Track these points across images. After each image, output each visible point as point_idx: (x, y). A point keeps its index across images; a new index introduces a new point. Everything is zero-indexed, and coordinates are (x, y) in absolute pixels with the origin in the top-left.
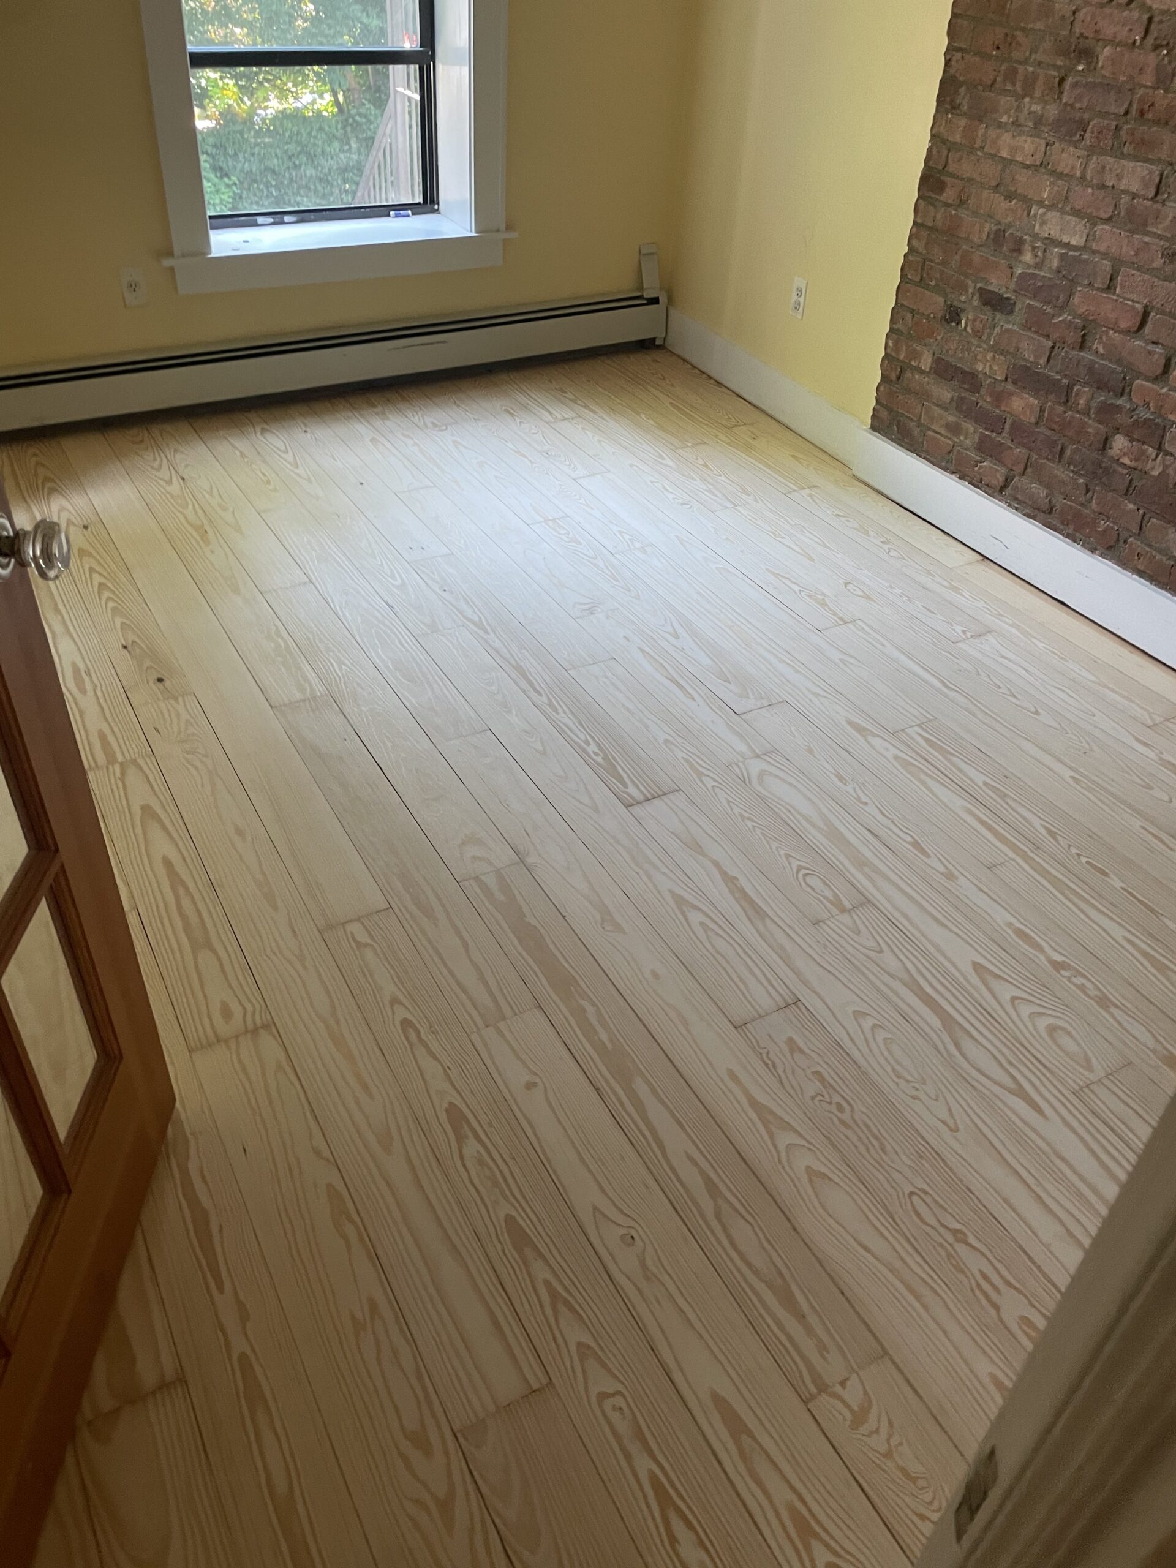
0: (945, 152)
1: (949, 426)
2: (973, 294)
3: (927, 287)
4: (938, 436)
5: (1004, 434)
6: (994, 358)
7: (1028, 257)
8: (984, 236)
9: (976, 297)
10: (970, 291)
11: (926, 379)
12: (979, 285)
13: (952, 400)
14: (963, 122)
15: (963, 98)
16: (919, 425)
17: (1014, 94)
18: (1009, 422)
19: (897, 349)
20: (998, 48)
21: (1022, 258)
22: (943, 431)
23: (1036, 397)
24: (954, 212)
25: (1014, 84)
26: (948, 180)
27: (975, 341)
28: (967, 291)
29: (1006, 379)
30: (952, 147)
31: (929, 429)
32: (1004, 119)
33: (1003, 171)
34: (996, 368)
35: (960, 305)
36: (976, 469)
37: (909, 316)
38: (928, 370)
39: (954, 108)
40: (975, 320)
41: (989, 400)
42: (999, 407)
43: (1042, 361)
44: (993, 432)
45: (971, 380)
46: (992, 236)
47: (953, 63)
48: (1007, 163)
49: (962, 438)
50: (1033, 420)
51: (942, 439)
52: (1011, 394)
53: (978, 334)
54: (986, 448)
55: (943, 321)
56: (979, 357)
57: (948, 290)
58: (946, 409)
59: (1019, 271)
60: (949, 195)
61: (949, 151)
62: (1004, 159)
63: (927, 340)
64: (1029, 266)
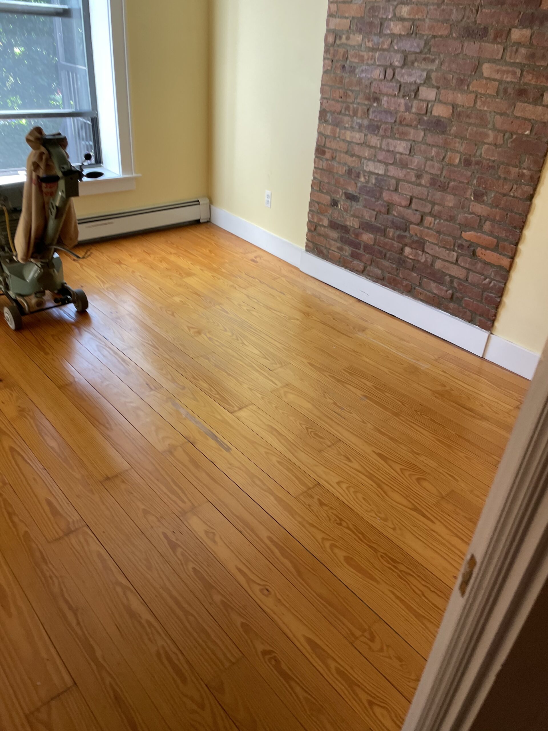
0: (324, 139)
1: (338, 248)
2: (342, 195)
3: (322, 192)
4: (334, 252)
5: (361, 250)
6: (353, 219)
7: (362, 179)
8: (344, 171)
9: (344, 196)
10: (341, 193)
11: (327, 229)
12: (344, 191)
13: (338, 237)
14: (330, 127)
15: (329, 117)
16: (326, 248)
17: (349, 115)
18: (362, 244)
19: (313, 218)
20: (341, 97)
21: (360, 180)
22: (336, 250)
23: (372, 233)
24: (330, 163)
25: (349, 112)
26: (327, 150)
27: (345, 213)
28: (339, 194)
29: (359, 227)
30: (326, 137)
31: (330, 249)
32: (347, 125)
33: (348, 146)
34: (355, 223)
35: (338, 199)
36: (351, 264)
37: (316, 205)
38: (327, 226)
39: (326, 121)
40: (344, 205)
41: (353, 236)
42: (357, 239)
43: (373, 219)
44: (356, 249)
45: (345, 229)
46: (347, 171)
47: (324, 103)
48: (350, 143)
49: (344, 252)
50: (372, 243)
51: (336, 253)
52: (362, 233)
53: (346, 210)
54: (354, 256)
55: (331, 206)
56: (348, 219)
57: (331, 194)
58: (336, 241)
59: (359, 185)
60: (328, 156)
61: (325, 138)
62: (348, 141)
63: (326, 214)
64: (363, 183)
